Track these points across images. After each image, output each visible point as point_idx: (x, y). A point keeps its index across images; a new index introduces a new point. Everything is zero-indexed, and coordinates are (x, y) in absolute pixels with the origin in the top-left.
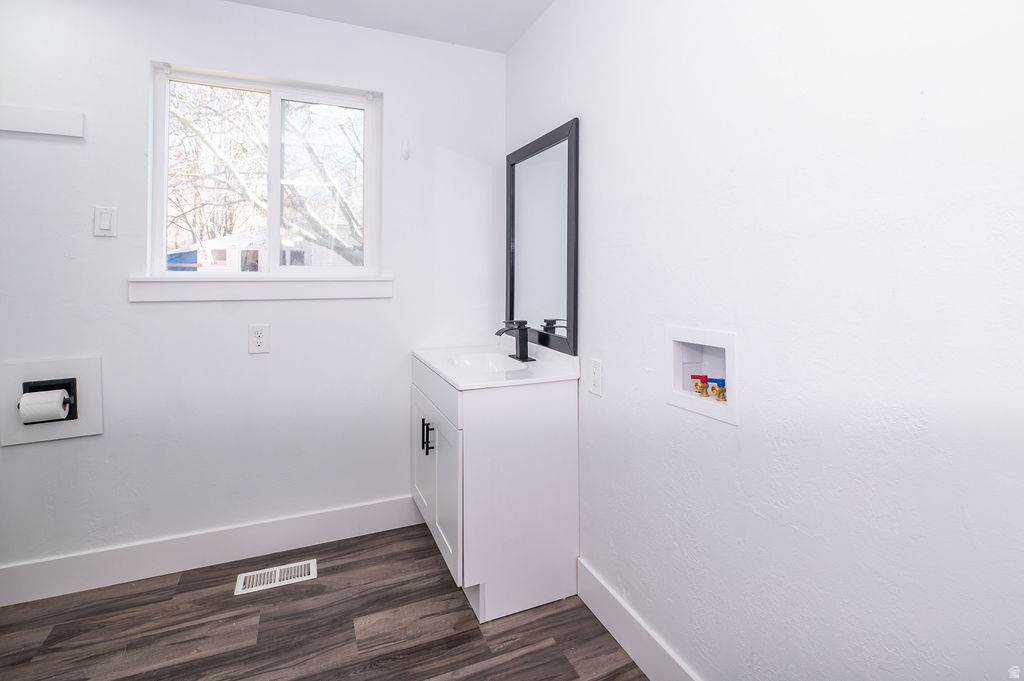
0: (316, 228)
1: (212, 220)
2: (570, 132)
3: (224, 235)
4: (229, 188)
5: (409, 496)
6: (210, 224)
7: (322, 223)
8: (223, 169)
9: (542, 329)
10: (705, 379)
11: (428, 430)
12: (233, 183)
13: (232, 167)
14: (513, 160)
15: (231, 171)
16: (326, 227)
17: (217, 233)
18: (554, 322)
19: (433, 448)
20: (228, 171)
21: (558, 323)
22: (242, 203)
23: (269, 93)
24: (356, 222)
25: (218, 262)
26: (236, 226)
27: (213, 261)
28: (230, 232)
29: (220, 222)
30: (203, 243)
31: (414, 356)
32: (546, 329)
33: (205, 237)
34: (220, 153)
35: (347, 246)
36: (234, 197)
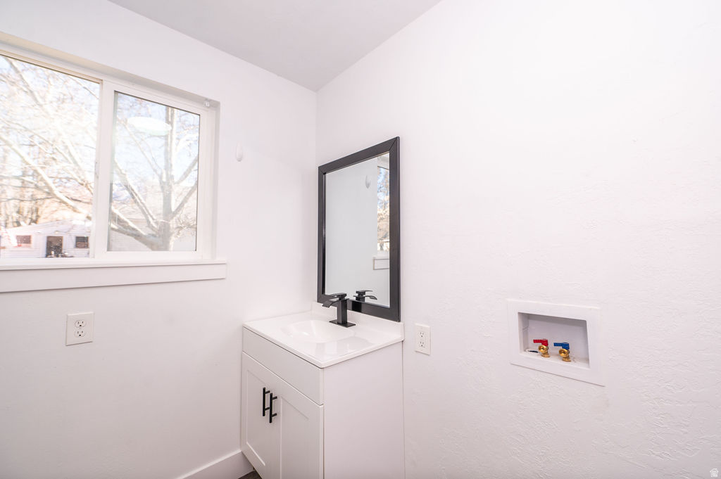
0: (119, 221)
1: (18, 212)
2: (392, 147)
3: (30, 224)
4: (37, 187)
5: (239, 451)
6: (15, 215)
7: (122, 217)
8: (30, 173)
9: (354, 299)
10: (545, 343)
11: (272, 398)
12: (41, 184)
13: (40, 171)
14: (324, 170)
15: (39, 174)
16: (126, 220)
17: (22, 223)
18: (364, 293)
19: (276, 415)
20: (36, 174)
21: (367, 294)
22: (48, 201)
23: (100, 82)
24: (151, 216)
25: (23, 245)
26: (42, 217)
27: (16, 244)
28: (35, 222)
29: (25, 213)
30: (8, 230)
31: (244, 327)
32: (357, 298)
33: (10, 225)
34: (28, 159)
35: (144, 234)
36: (40, 195)
